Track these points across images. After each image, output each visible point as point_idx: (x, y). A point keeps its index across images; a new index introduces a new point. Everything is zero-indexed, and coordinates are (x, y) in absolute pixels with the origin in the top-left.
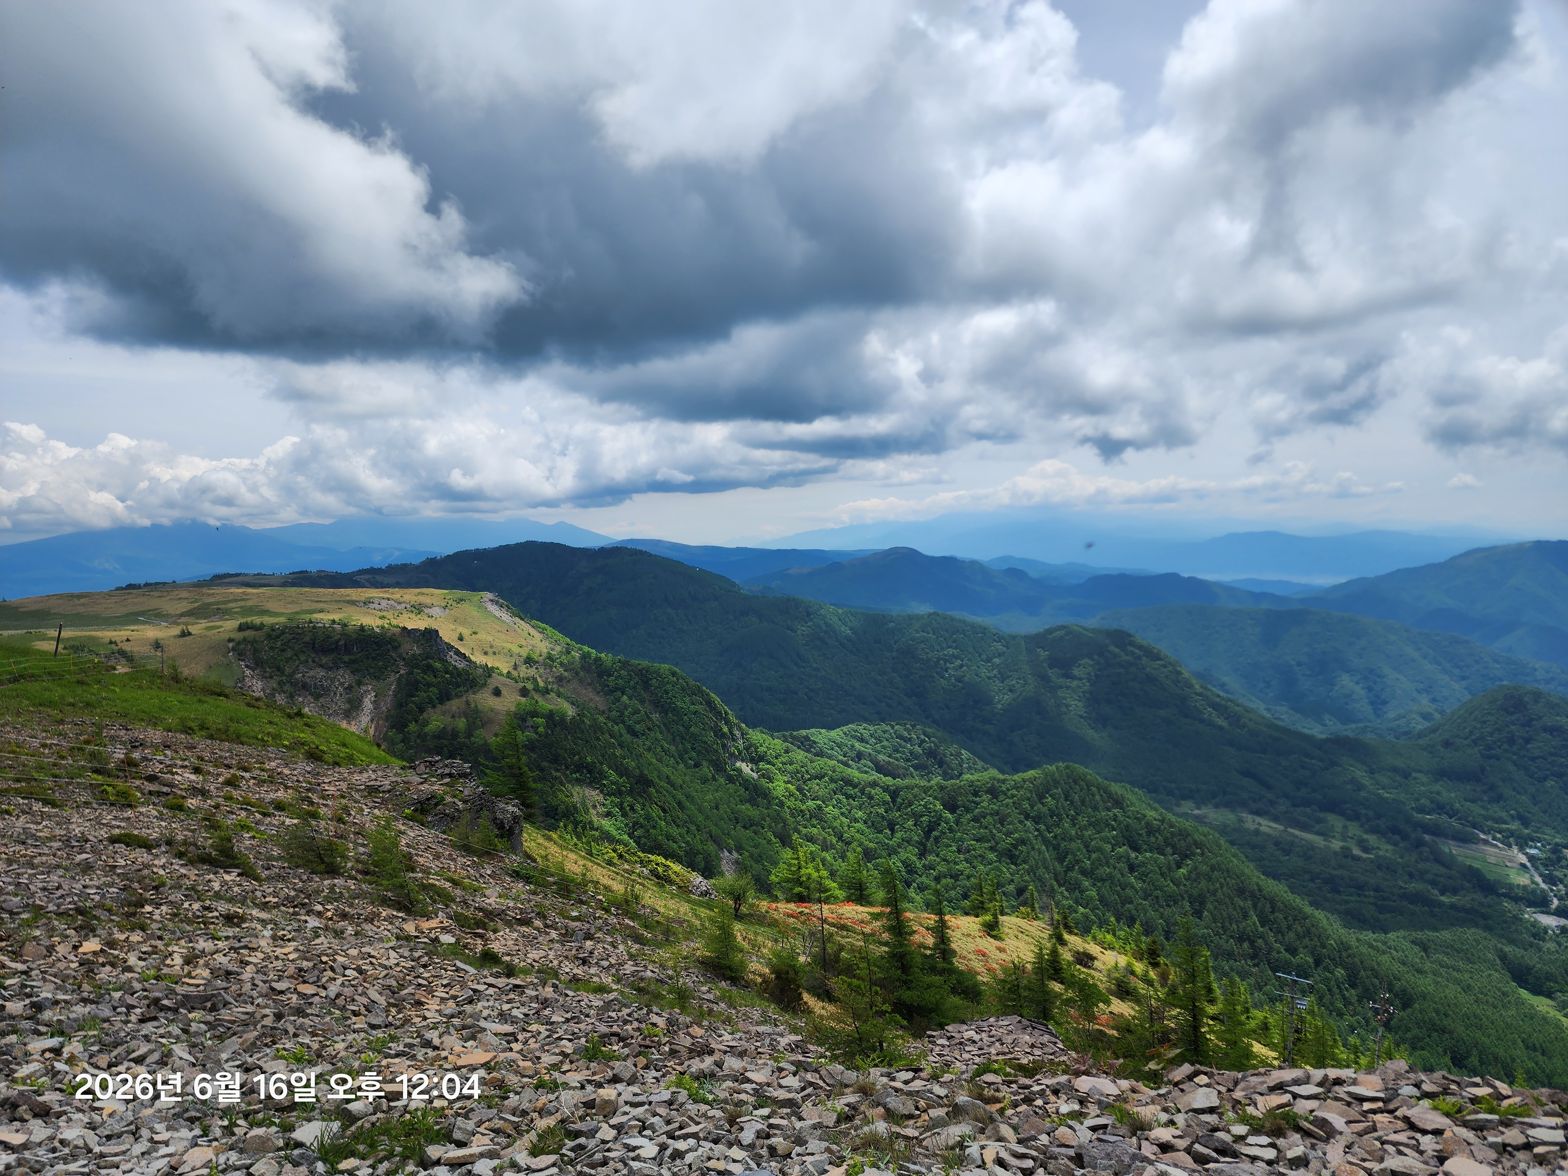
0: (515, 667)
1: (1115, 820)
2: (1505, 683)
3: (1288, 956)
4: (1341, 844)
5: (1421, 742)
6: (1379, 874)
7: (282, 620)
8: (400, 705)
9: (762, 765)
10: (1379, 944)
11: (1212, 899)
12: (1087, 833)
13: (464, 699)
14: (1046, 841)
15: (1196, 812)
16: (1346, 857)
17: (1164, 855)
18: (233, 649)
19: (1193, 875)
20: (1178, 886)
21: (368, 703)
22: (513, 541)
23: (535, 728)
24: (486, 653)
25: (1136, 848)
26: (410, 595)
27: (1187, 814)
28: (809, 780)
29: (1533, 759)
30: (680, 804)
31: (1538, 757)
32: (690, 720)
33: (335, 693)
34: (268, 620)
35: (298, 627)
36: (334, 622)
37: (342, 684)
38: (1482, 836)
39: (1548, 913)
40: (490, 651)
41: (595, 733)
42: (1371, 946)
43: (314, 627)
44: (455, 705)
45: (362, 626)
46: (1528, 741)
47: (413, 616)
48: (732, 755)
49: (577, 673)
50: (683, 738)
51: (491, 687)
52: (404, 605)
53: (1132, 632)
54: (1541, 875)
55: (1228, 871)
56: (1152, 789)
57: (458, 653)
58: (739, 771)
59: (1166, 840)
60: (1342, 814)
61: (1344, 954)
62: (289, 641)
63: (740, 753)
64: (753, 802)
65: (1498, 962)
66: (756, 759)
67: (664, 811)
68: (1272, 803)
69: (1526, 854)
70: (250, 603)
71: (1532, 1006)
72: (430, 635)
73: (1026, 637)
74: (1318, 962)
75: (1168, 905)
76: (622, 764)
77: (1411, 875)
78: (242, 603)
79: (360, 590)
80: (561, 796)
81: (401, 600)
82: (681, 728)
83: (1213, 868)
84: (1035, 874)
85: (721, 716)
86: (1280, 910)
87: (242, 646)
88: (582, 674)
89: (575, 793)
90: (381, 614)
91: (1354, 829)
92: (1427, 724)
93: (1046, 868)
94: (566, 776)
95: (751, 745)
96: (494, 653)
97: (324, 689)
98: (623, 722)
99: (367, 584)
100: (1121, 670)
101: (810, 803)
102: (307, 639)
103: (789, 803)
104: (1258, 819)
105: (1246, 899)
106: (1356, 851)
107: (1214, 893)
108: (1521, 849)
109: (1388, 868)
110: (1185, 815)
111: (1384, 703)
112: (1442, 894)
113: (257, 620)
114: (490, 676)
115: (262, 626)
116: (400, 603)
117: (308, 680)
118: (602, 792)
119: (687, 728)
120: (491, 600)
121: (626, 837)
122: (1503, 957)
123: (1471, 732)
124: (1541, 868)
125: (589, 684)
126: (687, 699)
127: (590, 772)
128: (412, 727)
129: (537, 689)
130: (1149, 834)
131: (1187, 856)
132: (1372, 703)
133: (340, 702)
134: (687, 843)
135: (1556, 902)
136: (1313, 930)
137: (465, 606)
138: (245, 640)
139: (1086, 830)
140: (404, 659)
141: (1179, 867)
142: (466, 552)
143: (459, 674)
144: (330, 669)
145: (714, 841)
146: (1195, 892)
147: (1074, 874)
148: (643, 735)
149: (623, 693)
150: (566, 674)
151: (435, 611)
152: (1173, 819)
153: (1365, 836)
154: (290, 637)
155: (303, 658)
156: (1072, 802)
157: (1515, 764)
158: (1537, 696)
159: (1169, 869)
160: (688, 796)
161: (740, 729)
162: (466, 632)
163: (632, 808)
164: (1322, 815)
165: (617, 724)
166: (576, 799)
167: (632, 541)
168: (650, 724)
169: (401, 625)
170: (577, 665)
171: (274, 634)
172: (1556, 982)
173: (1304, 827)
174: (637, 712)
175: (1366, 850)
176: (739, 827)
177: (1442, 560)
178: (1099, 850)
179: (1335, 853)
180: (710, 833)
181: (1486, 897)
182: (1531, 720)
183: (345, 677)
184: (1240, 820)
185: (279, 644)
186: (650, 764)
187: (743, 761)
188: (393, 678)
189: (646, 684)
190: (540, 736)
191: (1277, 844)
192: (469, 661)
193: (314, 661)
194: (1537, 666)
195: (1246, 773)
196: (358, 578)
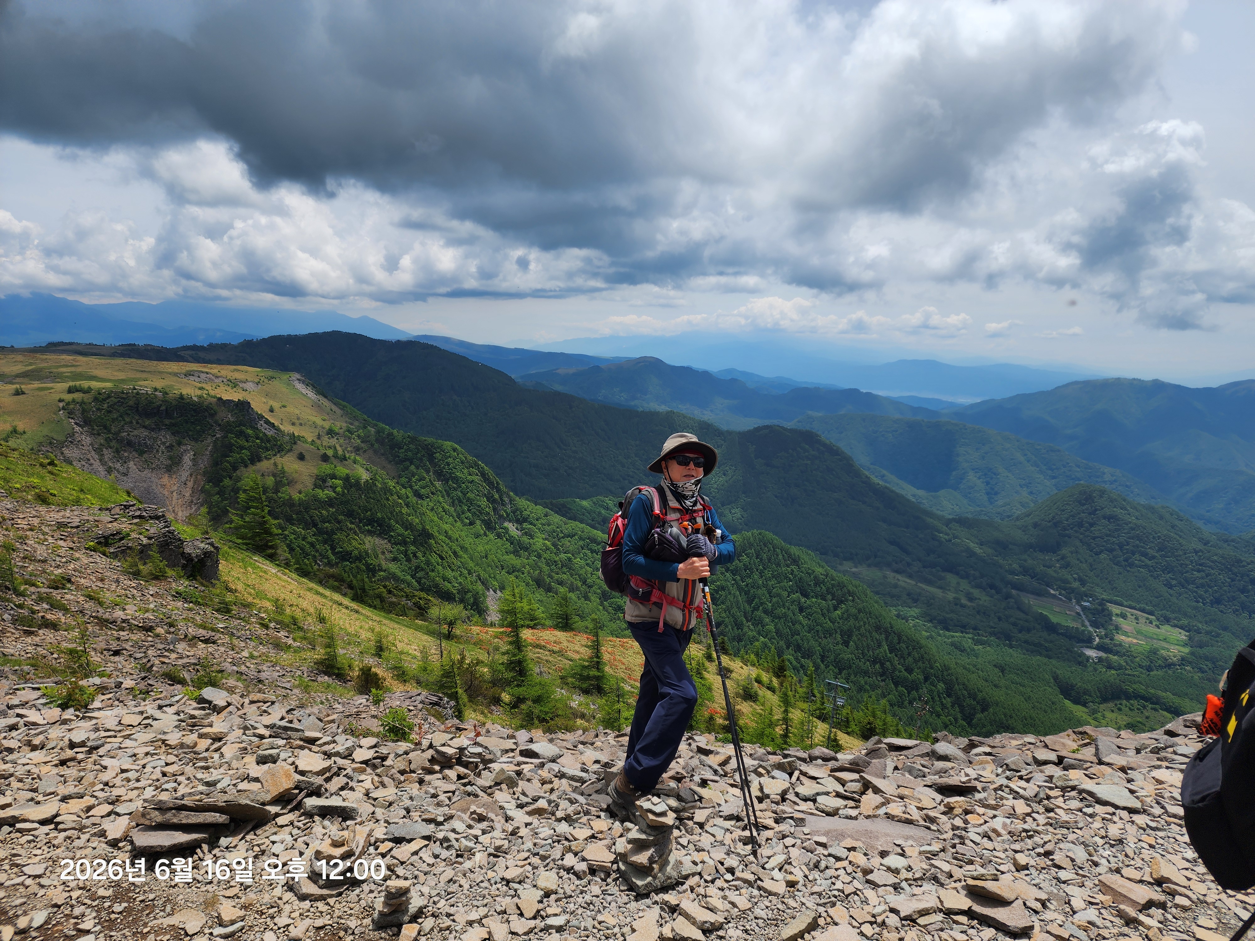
0: (319, 437)
1: (792, 574)
2: (1082, 482)
3: (906, 674)
4: (954, 595)
5: (1018, 523)
6: (978, 617)
7: (109, 385)
8: (216, 464)
9: (525, 525)
10: (971, 667)
11: (857, 633)
12: (770, 583)
13: (272, 461)
14: (740, 589)
15: (854, 570)
16: (956, 604)
17: (825, 600)
18: (63, 408)
19: (845, 616)
20: (833, 623)
21: (187, 460)
22: (320, 330)
23: (333, 488)
24: (293, 424)
25: (805, 595)
26: (227, 371)
27: (847, 571)
28: (563, 538)
29: (1094, 538)
30: (455, 553)
31: (1098, 537)
32: (467, 487)
33: (158, 451)
34: (95, 385)
35: (123, 393)
36: (156, 390)
37: (164, 443)
38: (1052, 592)
39: (1091, 648)
40: (297, 422)
41: (385, 494)
42: (965, 668)
43: (138, 394)
44: (265, 465)
45: (181, 397)
46: (1092, 525)
47: (229, 388)
48: (501, 516)
49: (372, 445)
50: (460, 501)
51: (297, 452)
52: (221, 379)
53: (819, 433)
54: (1089, 621)
55: (870, 613)
56: (823, 551)
57: (267, 422)
58: (506, 529)
59: (828, 589)
60: (957, 574)
61: (945, 673)
62: (115, 404)
63: (508, 515)
64: (516, 553)
65: (1052, 680)
66: (520, 520)
67: (442, 558)
68: (909, 564)
69: (1081, 606)
70: (79, 370)
71: (1071, 712)
72: (243, 406)
73: (740, 433)
74: (926, 679)
75: (825, 637)
76: (407, 519)
77: (1000, 619)
78: (73, 369)
79: (181, 363)
80: (354, 543)
81: (219, 374)
82: (460, 494)
83: (860, 611)
84: (730, 612)
85: (493, 485)
86: (904, 642)
87: (72, 406)
88: (376, 446)
89: (366, 542)
90: (200, 385)
91: (965, 585)
92: (1024, 510)
93: (739, 608)
94: (360, 528)
95: (517, 510)
96: (301, 424)
97: (147, 447)
98: (411, 487)
99: (190, 359)
100: (809, 462)
101: (563, 556)
102: (131, 403)
103: (545, 555)
104: (899, 577)
105: (881, 634)
106: (964, 601)
107: (859, 629)
108: (1078, 603)
109: (984, 613)
110: (845, 572)
111: (996, 493)
112: (1020, 632)
113: (85, 384)
114: (295, 443)
115: (88, 391)
116: (217, 377)
117: (133, 438)
118: (389, 541)
119: (465, 494)
120: (299, 380)
121: (409, 577)
122: (1056, 678)
123: (1054, 517)
124: (1090, 616)
125: (383, 455)
126: (466, 471)
127: (380, 525)
128: (227, 482)
129: (336, 456)
130: (816, 585)
131: (842, 602)
132: (988, 494)
133: (163, 458)
134: (460, 583)
135: (1097, 639)
136: (925, 656)
137: (276, 382)
138: (74, 400)
139: (770, 580)
140: (220, 425)
141: (835, 609)
142: (279, 337)
143: (269, 441)
144: (153, 430)
145: (483, 583)
146: (845, 628)
147: (759, 613)
148: (427, 497)
149: (411, 463)
150: (363, 445)
151: (250, 386)
152: (834, 574)
153: (972, 590)
154: (116, 400)
155: (127, 420)
156: (761, 560)
157: (1081, 541)
158: (1102, 493)
159: (828, 610)
160: (462, 548)
161: (509, 496)
162: (276, 405)
163: (415, 555)
164: (943, 574)
165: (405, 488)
166: (368, 546)
167: (425, 337)
168: (433, 489)
169: (218, 396)
170: (372, 438)
171: (100, 397)
172: (1090, 696)
173: (930, 583)
174: (422, 479)
175: (971, 599)
176: (503, 572)
177: (1050, 388)
178: (779, 595)
179: (949, 602)
180: (479, 577)
181: (1049, 635)
182: (1096, 510)
183: (166, 437)
184: (885, 577)
185: (105, 406)
186: (432, 521)
187: (510, 521)
188: (209, 440)
189: (431, 458)
190: (338, 494)
191: (909, 594)
192: (278, 429)
193: (138, 423)
194: (1106, 471)
195: (892, 543)
196: (182, 353)
